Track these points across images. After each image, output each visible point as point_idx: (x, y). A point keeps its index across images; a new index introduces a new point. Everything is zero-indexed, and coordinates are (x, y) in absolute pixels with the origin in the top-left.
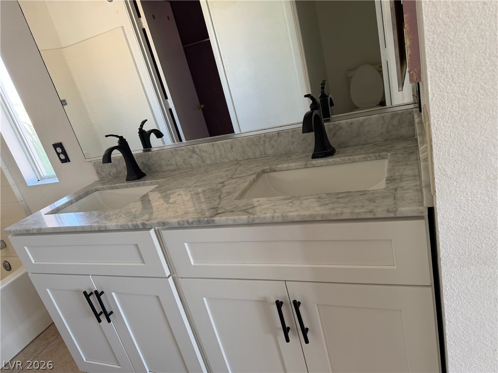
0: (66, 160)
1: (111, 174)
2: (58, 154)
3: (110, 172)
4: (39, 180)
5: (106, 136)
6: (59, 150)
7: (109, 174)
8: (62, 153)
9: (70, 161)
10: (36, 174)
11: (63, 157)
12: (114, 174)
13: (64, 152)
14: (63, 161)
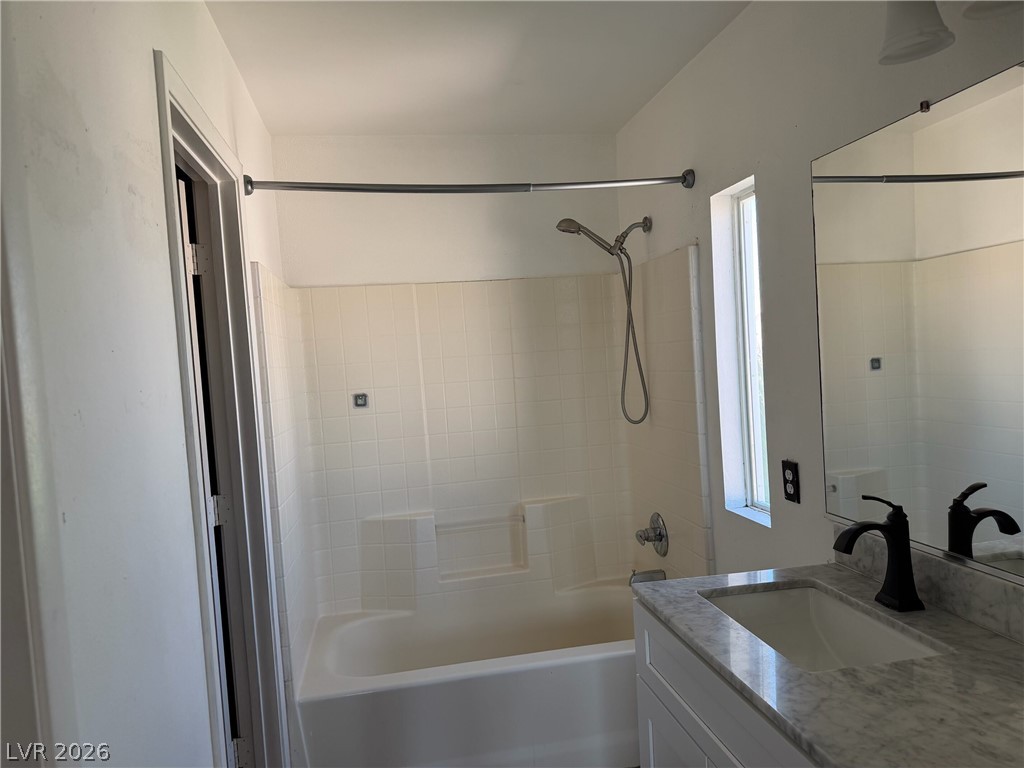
0: (795, 497)
1: (861, 565)
2: (786, 481)
3: (859, 560)
4: (747, 506)
5: (865, 498)
6: (789, 475)
7: (856, 564)
8: (792, 482)
9: (799, 502)
10: (746, 493)
11: (791, 490)
12: (864, 567)
13: (796, 483)
14: (789, 497)
